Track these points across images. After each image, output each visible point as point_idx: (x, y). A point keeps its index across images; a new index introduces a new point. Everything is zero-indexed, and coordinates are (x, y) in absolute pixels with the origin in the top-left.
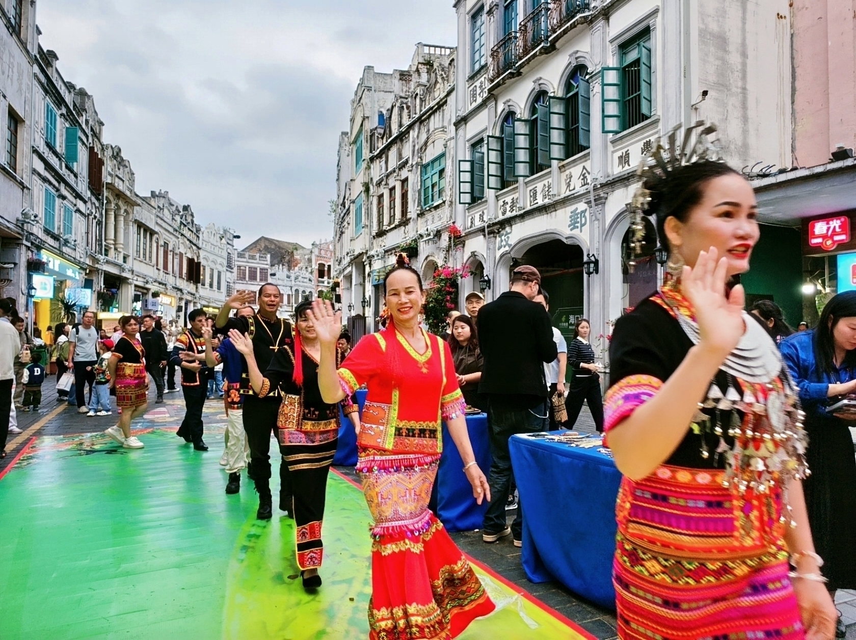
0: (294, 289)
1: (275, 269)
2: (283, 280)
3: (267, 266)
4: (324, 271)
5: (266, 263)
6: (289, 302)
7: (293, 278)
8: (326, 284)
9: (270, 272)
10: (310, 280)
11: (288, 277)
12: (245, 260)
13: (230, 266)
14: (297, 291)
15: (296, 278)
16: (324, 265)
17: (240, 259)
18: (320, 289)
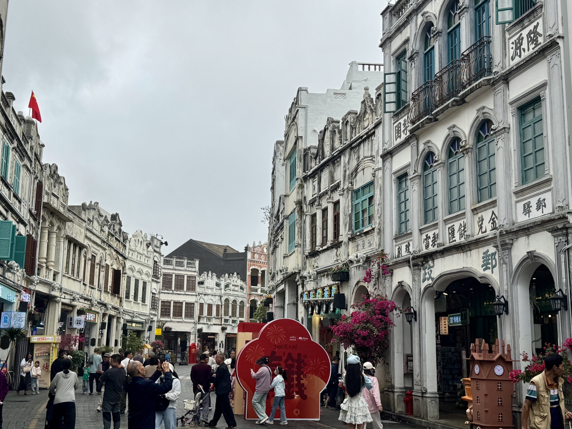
0: (223, 299)
1: (203, 277)
2: (212, 289)
3: (195, 274)
4: (257, 277)
5: (194, 269)
6: (218, 314)
7: (223, 286)
8: (259, 292)
9: (198, 279)
10: (242, 288)
11: (218, 285)
12: (171, 267)
13: (155, 276)
14: (227, 300)
15: (227, 286)
16: (258, 270)
17: (166, 266)
18: (252, 298)
